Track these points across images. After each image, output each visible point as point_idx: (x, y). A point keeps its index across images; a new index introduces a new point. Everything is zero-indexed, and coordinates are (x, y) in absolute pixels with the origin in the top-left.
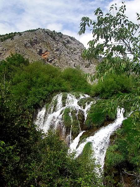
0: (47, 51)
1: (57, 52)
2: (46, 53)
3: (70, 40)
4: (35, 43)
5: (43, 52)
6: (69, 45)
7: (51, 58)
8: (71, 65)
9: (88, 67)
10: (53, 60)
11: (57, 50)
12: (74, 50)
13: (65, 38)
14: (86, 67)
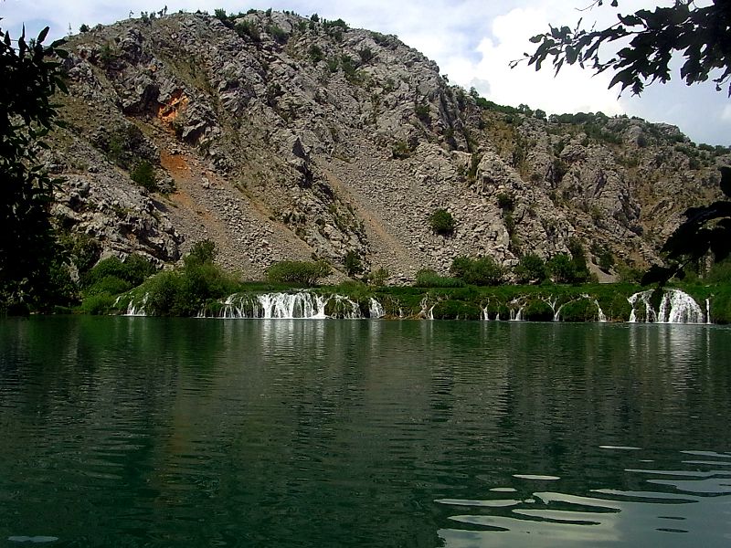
0: (177, 93)
1: (229, 95)
2: (176, 101)
3: (375, 48)
4: (128, 58)
5: (161, 99)
6: (369, 70)
7: (191, 124)
8: (282, 149)
9: (403, 158)
10: (201, 130)
11: (232, 86)
12: (389, 90)
13: (355, 43)
14: (395, 157)
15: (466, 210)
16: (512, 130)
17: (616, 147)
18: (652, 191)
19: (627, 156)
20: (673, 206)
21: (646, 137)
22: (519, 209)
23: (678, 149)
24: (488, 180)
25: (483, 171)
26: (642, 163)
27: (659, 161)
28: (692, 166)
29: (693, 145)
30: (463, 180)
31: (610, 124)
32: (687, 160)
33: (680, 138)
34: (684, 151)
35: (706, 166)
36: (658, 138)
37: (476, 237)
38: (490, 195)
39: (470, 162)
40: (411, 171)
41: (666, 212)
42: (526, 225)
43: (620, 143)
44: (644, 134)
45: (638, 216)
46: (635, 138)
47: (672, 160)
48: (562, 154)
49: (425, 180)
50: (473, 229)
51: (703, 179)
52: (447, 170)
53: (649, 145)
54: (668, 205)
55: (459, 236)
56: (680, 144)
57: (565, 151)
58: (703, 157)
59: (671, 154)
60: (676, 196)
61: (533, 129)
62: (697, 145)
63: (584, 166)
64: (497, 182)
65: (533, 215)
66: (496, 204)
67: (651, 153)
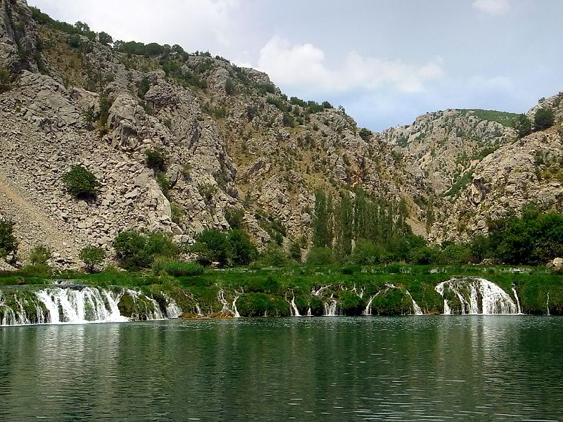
15: (105, 168)
16: (79, 56)
17: (201, 92)
18: (245, 148)
19: (214, 104)
20: (271, 168)
21: (233, 83)
22: (173, 170)
23: (270, 101)
24: (129, 131)
25: (123, 119)
26: (232, 114)
27: (250, 114)
28: (287, 122)
29: (285, 97)
30: (90, 128)
31: (191, 62)
32: (281, 115)
33: (270, 88)
34: (277, 104)
35: (301, 124)
36: (246, 85)
37: (131, 204)
38: (132, 151)
39: (97, 105)
40: (18, 110)
41: (262, 175)
42: (181, 190)
43: (204, 87)
44: (231, 79)
45: (234, 178)
46: (222, 83)
47: (264, 114)
48: (147, 95)
49: (42, 123)
50: (123, 193)
51: (299, 139)
52: (68, 113)
53: (238, 93)
54: (264, 167)
55: (106, 202)
56: (272, 96)
57: (151, 92)
58: (296, 113)
59: (262, 106)
60: (273, 157)
61: (108, 59)
62: (289, 99)
63: (175, 113)
64: (141, 134)
65: (187, 178)
66: (142, 163)
67: (241, 104)
